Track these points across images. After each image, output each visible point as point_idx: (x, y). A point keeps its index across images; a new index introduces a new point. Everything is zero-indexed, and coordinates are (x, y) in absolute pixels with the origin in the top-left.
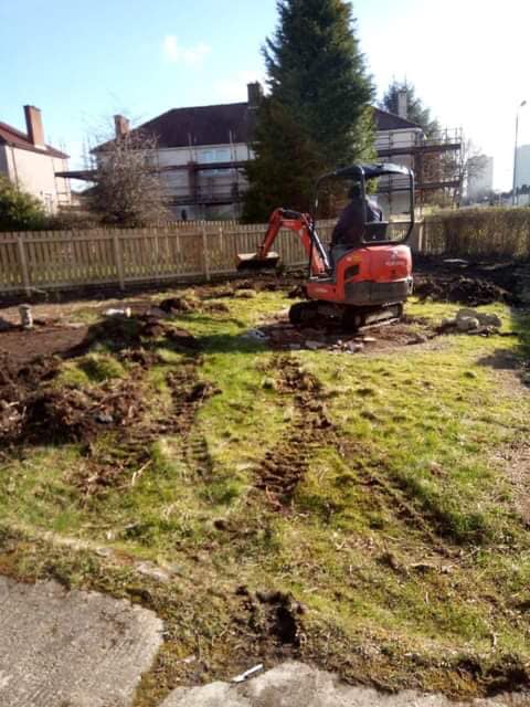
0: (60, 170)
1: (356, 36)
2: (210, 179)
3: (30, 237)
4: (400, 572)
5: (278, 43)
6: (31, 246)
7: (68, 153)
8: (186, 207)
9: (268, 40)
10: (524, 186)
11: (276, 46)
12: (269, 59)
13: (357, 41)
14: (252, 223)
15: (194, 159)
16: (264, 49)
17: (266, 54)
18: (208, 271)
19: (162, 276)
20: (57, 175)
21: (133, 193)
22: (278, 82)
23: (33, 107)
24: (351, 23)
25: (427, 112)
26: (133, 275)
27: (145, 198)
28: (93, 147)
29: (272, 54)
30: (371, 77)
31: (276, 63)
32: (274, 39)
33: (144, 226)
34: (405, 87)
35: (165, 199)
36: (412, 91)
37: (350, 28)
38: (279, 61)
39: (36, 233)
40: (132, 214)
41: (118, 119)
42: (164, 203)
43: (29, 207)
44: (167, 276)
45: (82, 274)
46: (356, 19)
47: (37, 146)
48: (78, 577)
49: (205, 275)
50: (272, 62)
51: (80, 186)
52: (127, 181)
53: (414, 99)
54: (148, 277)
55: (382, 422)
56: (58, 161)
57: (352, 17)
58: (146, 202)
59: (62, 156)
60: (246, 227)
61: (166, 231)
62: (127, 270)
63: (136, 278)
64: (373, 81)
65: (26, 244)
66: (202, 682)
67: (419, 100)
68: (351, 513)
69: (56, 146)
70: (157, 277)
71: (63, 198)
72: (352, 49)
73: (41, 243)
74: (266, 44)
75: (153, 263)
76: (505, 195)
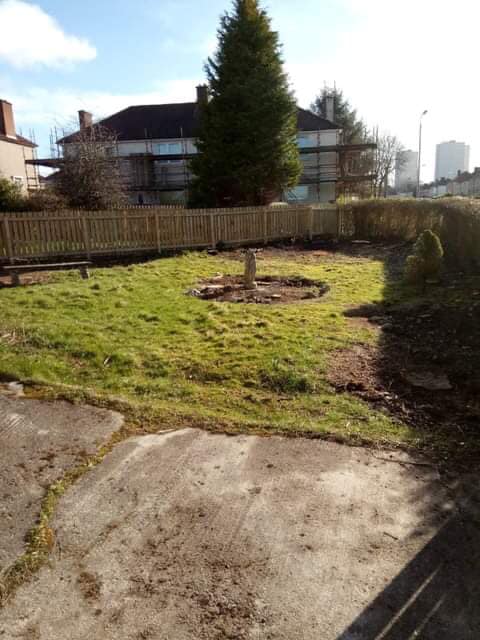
0: (30, 158)
1: (281, 58)
2: (164, 169)
3: (14, 217)
4: (253, 402)
5: (218, 61)
6: (15, 224)
7: (37, 143)
8: (143, 193)
9: (210, 60)
10: (443, 179)
11: (217, 64)
12: (210, 74)
13: (282, 63)
14: (195, 208)
15: (150, 151)
16: (206, 67)
17: (208, 71)
18: (159, 247)
19: (122, 250)
20: (27, 162)
21: (97, 181)
22: (219, 94)
23: (5, 102)
24: (278, 48)
25: (353, 114)
26: (97, 249)
27: (106, 185)
28: (59, 138)
29: (213, 71)
30: (294, 91)
31: (216, 78)
32: (214, 59)
33: (105, 209)
34: (334, 92)
35: (123, 186)
36: (341, 95)
37: (276, 52)
38: (219, 76)
39: (19, 214)
40: (96, 199)
41: (82, 114)
42: (123, 190)
43: (7, 191)
44: (126, 250)
45: (56, 248)
46: (281, 45)
47: (8, 136)
48: (77, 399)
49: (157, 250)
50: (213, 78)
51: (46, 171)
52: (92, 170)
53: (343, 101)
54: (110, 251)
55: (266, 339)
56: (28, 150)
57: (278, 43)
58: (107, 188)
59: (32, 145)
60: (191, 211)
61: (125, 213)
62: (93, 245)
63: (100, 251)
64: (295, 96)
65: (11, 222)
66: (143, 435)
67: (346, 104)
68: (234, 380)
69: (26, 136)
70: (117, 250)
71: (32, 182)
72: (278, 70)
73: (23, 222)
74: (208, 63)
75: (114, 240)
76: (426, 187)
